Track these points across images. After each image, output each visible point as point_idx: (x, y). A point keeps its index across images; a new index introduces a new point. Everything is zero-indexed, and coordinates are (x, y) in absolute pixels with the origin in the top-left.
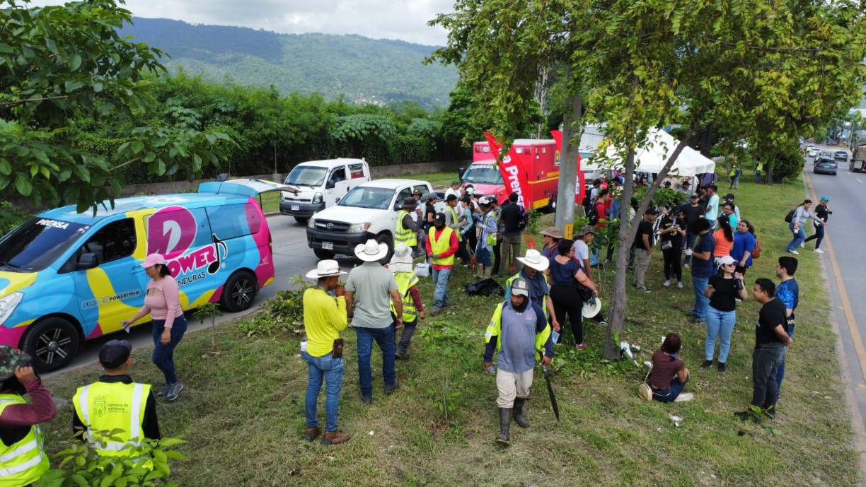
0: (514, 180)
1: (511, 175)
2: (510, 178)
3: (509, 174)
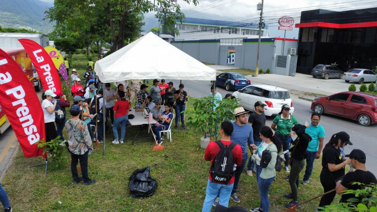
0: (48, 75)
1: (45, 72)
2: (45, 74)
3: (44, 71)
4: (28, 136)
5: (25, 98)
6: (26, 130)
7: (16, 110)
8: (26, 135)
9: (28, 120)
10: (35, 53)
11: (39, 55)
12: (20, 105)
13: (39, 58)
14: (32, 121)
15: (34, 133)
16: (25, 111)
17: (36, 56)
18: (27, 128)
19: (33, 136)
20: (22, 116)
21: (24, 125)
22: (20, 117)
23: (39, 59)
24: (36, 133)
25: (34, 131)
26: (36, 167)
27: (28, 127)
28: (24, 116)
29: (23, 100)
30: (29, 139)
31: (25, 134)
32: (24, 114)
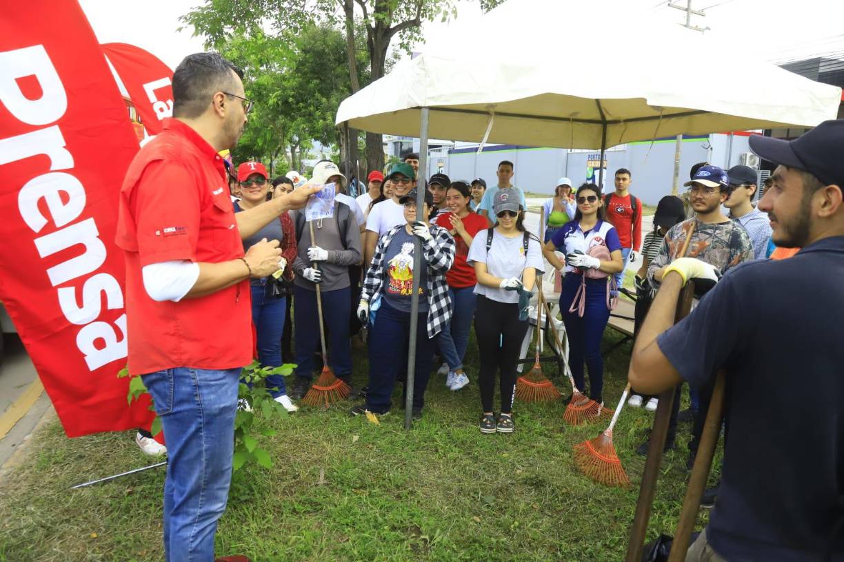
4: (77, 328)
5: (64, 124)
6: (66, 298)
7: (19, 188)
8: (67, 321)
9: (77, 250)
10: (150, 88)
11: (161, 94)
12: (39, 164)
13: (161, 104)
14: (97, 253)
15: (107, 315)
16: (64, 197)
17: (152, 98)
18: (72, 290)
19: (104, 330)
20: (50, 228)
21: (57, 275)
22: (37, 229)
23: (162, 110)
24: (117, 313)
25: (111, 306)
26: (124, 483)
27: (78, 284)
28: (58, 224)
29: (56, 136)
30: (84, 342)
31: (63, 318)
32: (61, 214)
